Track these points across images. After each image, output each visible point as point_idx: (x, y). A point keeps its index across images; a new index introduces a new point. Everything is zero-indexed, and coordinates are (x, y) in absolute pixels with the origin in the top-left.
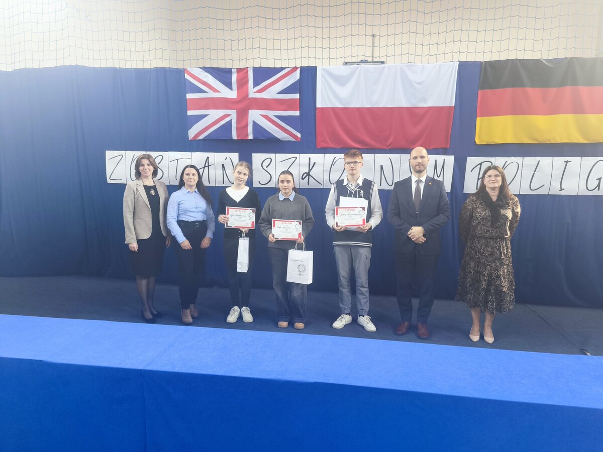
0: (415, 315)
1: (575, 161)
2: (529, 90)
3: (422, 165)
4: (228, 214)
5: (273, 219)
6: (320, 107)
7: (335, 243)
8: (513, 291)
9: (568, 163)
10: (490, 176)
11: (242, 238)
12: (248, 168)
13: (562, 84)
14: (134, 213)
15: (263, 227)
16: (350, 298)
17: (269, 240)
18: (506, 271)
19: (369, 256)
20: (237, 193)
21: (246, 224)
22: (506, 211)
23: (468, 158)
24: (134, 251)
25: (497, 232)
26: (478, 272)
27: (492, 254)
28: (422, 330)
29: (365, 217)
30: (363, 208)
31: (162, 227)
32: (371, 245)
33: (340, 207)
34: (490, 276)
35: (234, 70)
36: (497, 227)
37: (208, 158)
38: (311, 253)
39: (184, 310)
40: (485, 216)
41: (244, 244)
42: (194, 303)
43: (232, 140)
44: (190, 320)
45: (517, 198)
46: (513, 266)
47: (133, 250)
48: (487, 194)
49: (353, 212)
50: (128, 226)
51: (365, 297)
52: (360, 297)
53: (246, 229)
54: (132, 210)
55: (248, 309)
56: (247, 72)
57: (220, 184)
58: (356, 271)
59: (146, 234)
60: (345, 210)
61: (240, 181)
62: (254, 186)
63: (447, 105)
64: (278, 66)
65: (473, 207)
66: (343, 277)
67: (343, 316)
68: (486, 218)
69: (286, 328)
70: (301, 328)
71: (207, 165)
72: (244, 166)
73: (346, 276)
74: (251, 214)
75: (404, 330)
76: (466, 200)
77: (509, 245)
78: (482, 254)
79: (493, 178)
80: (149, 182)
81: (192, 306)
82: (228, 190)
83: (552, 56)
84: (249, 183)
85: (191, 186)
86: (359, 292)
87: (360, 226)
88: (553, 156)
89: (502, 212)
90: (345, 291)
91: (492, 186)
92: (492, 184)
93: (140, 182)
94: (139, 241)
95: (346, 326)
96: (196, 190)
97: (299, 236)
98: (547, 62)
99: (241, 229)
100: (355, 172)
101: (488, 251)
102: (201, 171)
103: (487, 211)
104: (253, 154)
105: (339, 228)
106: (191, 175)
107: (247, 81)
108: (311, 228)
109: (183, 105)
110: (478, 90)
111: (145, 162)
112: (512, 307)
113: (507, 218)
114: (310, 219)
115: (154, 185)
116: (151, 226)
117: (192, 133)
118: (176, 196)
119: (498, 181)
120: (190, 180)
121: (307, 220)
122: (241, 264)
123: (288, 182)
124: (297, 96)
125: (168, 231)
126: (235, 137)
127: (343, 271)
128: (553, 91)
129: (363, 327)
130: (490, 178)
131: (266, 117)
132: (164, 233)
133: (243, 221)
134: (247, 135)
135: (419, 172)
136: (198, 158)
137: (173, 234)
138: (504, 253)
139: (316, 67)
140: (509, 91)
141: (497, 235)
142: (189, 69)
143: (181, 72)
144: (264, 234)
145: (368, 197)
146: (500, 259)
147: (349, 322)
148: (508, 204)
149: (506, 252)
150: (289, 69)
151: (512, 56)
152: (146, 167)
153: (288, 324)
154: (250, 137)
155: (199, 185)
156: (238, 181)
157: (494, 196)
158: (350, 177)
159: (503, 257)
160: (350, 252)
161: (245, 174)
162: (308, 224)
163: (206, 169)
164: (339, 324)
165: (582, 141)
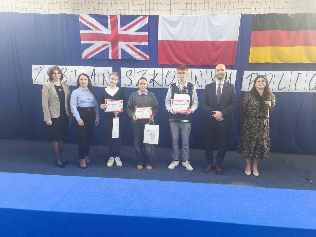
0: (214, 161)
1: (304, 73)
2: (280, 31)
3: (222, 75)
4: (106, 104)
5: (135, 107)
6: (160, 40)
7: (170, 120)
8: (269, 147)
9: (300, 74)
10: (259, 81)
11: (115, 118)
12: (118, 76)
13: (299, 29)
14: (49, 102)
15: (129, 111)
16: (178, 151)
17: (133, 119)
18: (266, 136)
19: (190, 128)
20: (112, 91)
21: (117, 109)
22: (268, 102)
23: (245, 71)
24: (50, 126)
25: (262, 114)
26: (251, 137)
27: (259, 127)
28: (219, 169)
29: (189, 106)
30: (188, 101)
31: (66, 111)
32: (191, 121)
33: (174, 99)
34: (257, 139)
35: (109, 17)
36: (263, 111)
37: (94, 70)
38: (157, 127)
39: (81, 160)
40: (256, 105)
41: (116, 122)
42: (87, 155)
43: (108, 59)
44: (85, 165)
45: (274, 94)
46: (270, 133)
47: (49, 124)
48: (257, 92)
49: (182, 103)
50: (46, 110)
51: (187, 151)
52: (184, 151)
53: (118, 113)
54: (47, 100)
55: (119, 158)
56: (117, 18)
57: (101, 86)
58: (182, 136)
59: (57, 115)
60: (177, 102)
61: (113, 83)
62: (122, 87)
63: (234, 40)
64: (135, 14)
65: (249, 99)
66: (175, 140)
67: (174, 162)
68: (257, 106)
69: (142, 169)
70: (150, 169)
71: (94, 74)
72: (115, 74)
73: (177, 139)
74: (120, 104)
75: (209, 169)
76: (245, 95)
77: (268, 122)
78: (253, 127)
79: (261, 83)
80: (58, 84)
81: (86, 157)
82: (106, 89)
83: (294, 12)
84: (119, 85)
85: (84, 87)
86: (184, 148)
87: (186, 112)
88: (292, 70)
89: (266, 102)
90: (176, 148)
91: (260, 87)
92: (260, 86)
93: (52, 84)
94: (52, 119)
95: (176, 167)
96: (88, 89)
97: (151, 116)
98: (291, 15)
99: (114, 112)
100: (183, 79)
101: (257, 125)
102: (90, 78)
103: (257, 102)
104: (121, 68)
105: (174, 112)
106: (84, 80)
107: (117, 24)
108: (157, 111)
109: (78, 37)
110: (252, 31)
111: (57, 71)
112: (268, 156)
113: (269, 106)
114: (157, 106)
115: (61, 85)
116: (60, 110)
117: (84, 54)
118: (75, 92)
119: (264, 85)
120: (83, 83)
121: (155, 107)
122: (115, 133)
123: (144, 84)
124: (147, 33)
125: (71, 113)
126: (110, 57)
127: (175, 137)
128: (293, 33)
129: (185, 168)
130: (259, 83)
131: (129, 46)
132: (68, 115)
133: (115, 108)
134: (118, 57)
135: (220, 79)
136: (88, 70)
137: (74, 116)
138: (266, 126)
139: (158, 15)
140: (269, 32)
141: (262, 115)
142: (81, 15)
143: (76, 17)
144: (130, 115)
145: (190, 94)
146: (263, 129)
147: (177, 165)
148: (269, 98)
149: (267, 126)
150: (142, 16)
151: (272, 12)
152: (57, 75)
153: (143, 167)
154: (120, 58)
155: (89, 86)
156: (112, 84)
157: (261, 93)
158: (180, 82)
159: (265, 128)
160: (179, 126)
161: (116, 80)
162: (155, 109)
163: (93, 76)
164: (171, 166)
165: (308, 62)
